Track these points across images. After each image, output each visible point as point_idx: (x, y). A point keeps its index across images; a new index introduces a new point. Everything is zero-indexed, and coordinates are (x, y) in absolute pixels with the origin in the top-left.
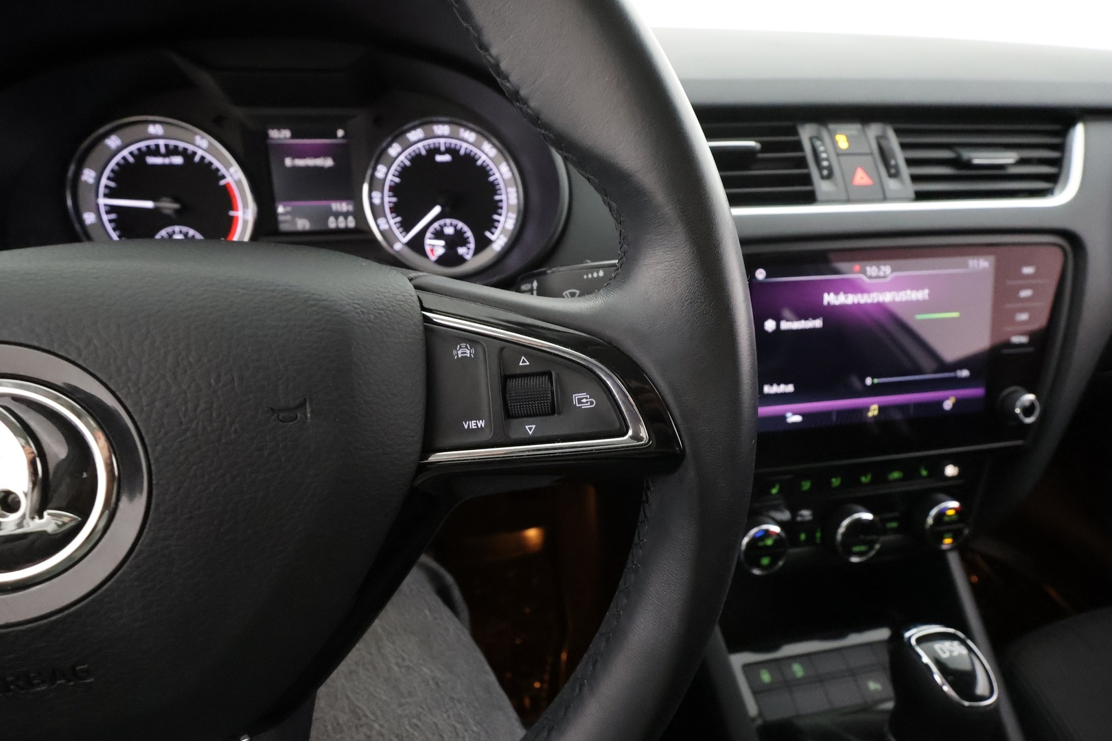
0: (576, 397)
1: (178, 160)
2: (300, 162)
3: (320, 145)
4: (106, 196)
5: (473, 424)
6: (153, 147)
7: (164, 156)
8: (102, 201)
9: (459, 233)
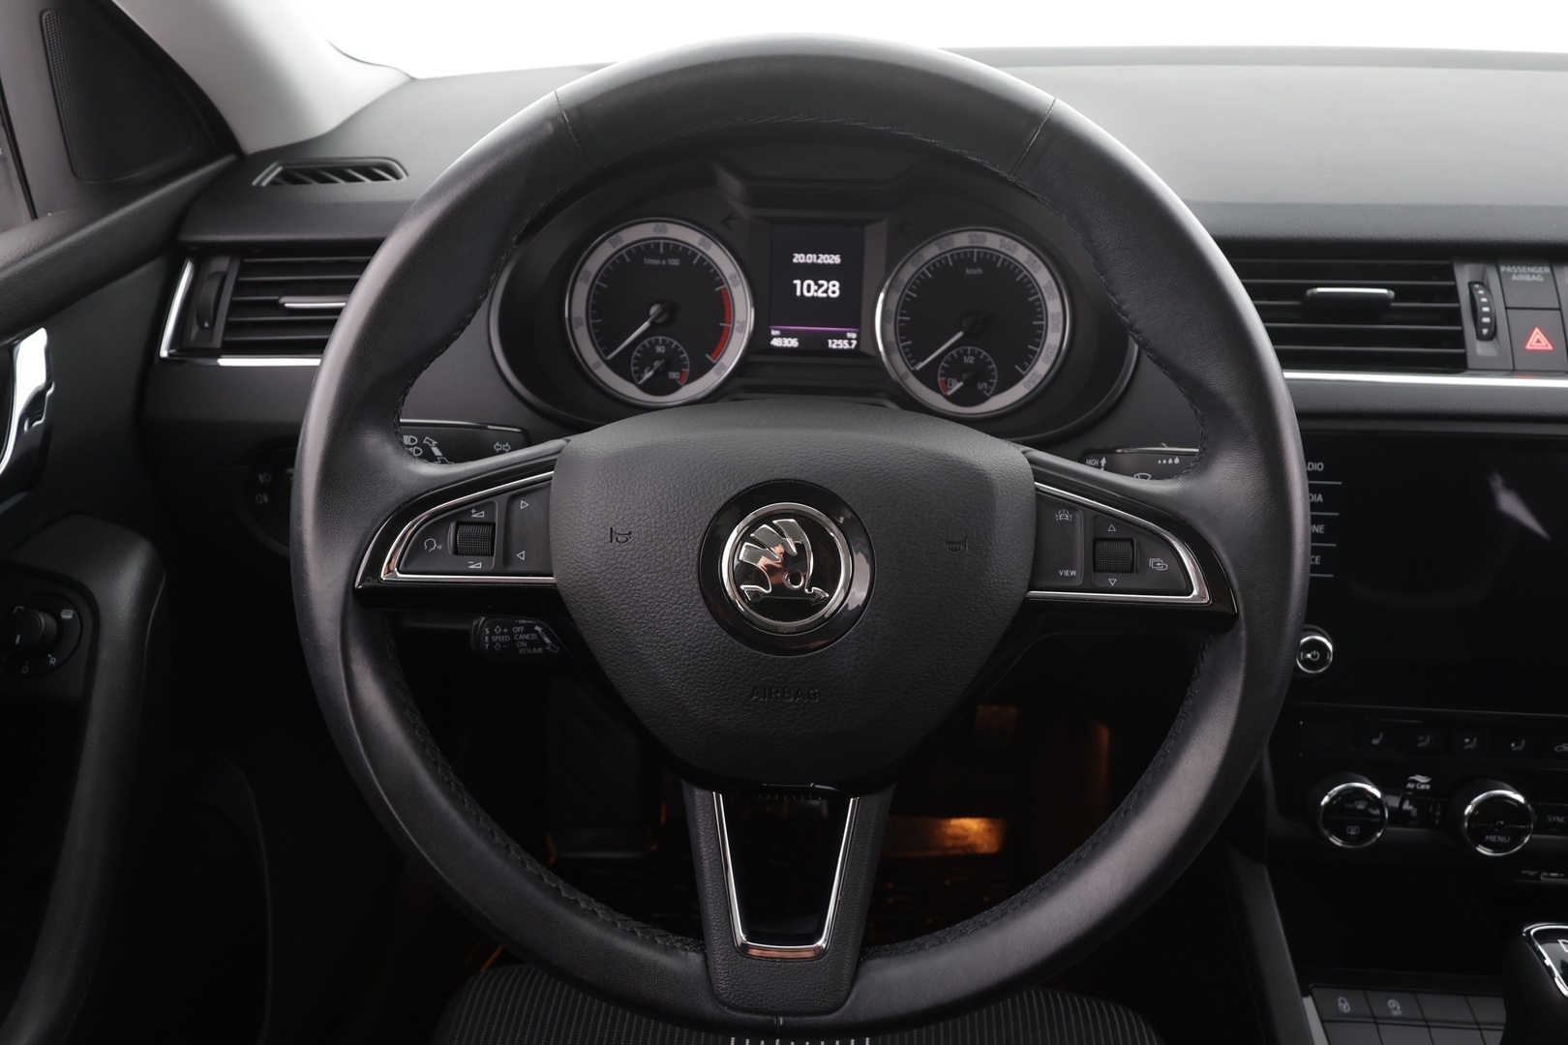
0: (1151, 561)
1: (675, 262)
5: (1066, 573)
6: (653, 246)
7: (661, 257)
9: (981, 363)
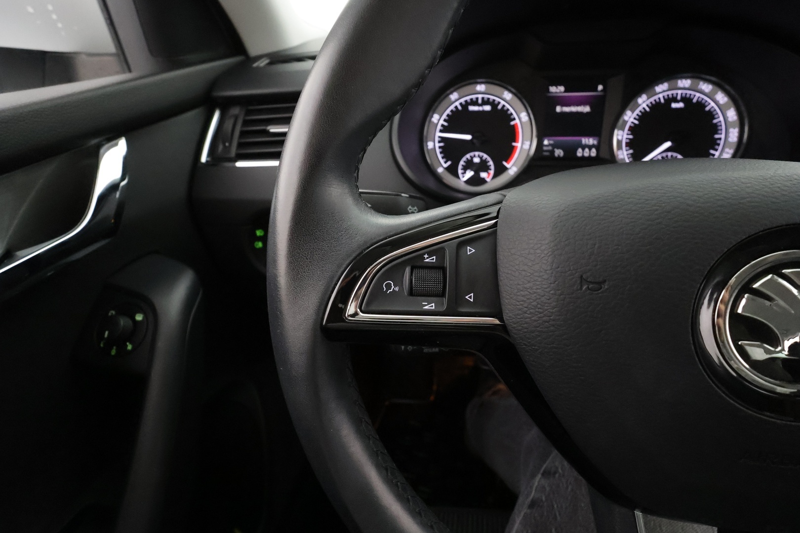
1: (488, 108)
2: (567, 109)
3: (585, 96)
4: (441, 131)
6: (474, 100)
7: (479, 105)
8: (438, 134)
